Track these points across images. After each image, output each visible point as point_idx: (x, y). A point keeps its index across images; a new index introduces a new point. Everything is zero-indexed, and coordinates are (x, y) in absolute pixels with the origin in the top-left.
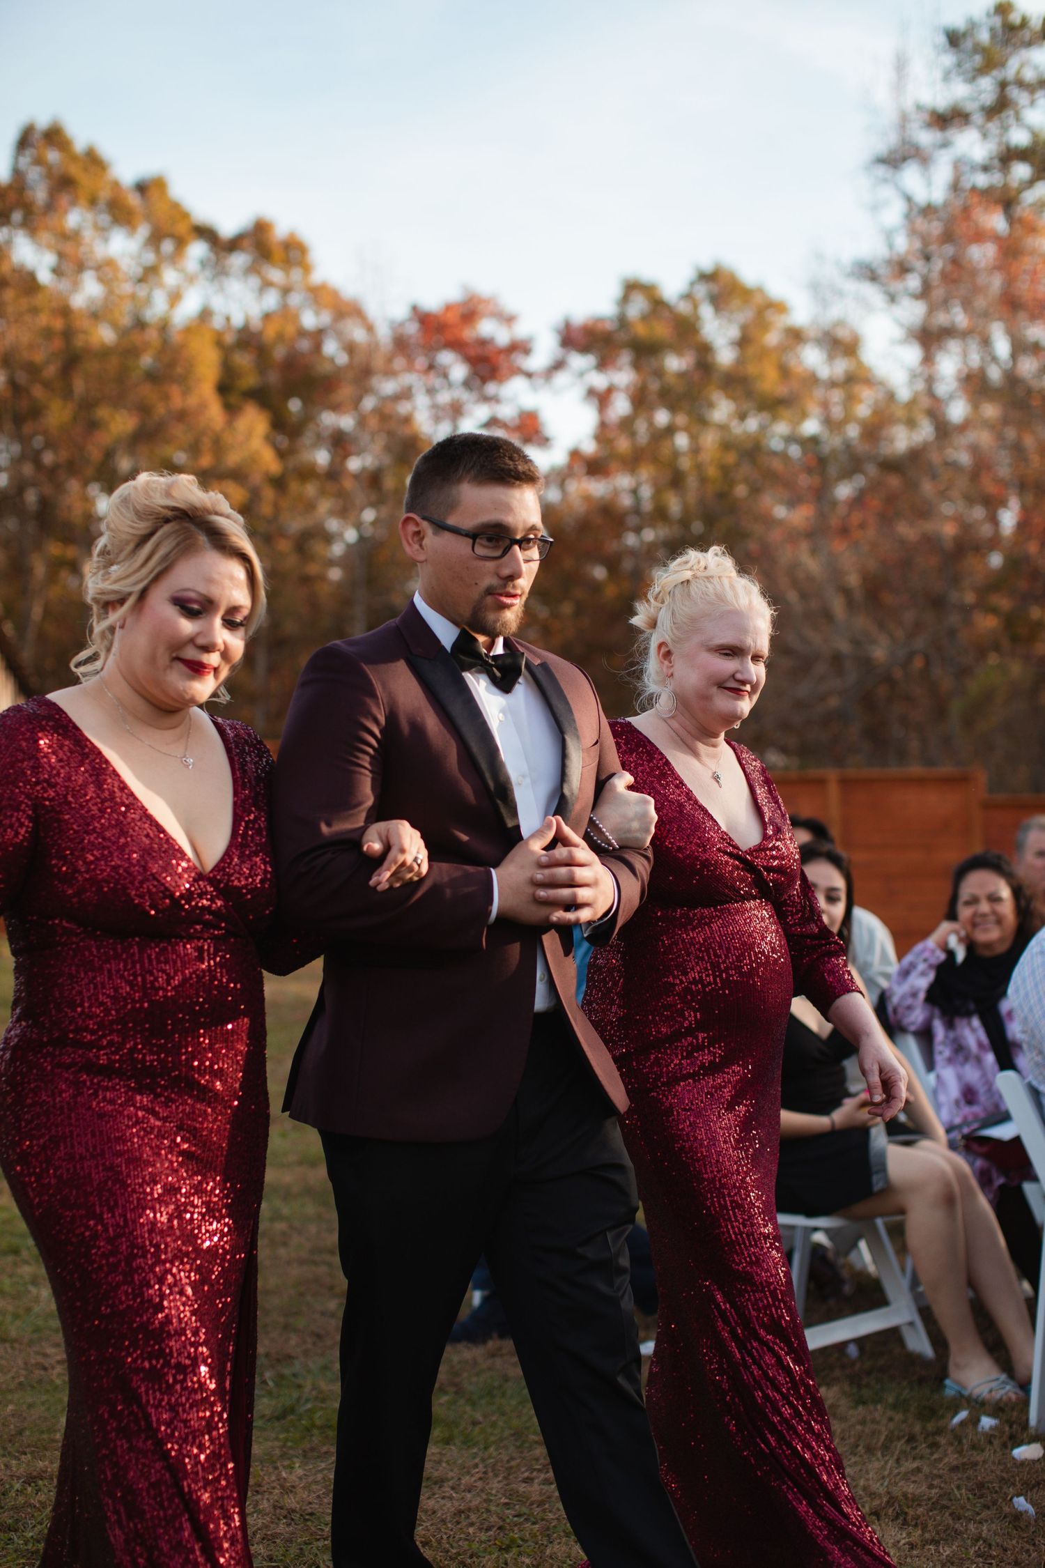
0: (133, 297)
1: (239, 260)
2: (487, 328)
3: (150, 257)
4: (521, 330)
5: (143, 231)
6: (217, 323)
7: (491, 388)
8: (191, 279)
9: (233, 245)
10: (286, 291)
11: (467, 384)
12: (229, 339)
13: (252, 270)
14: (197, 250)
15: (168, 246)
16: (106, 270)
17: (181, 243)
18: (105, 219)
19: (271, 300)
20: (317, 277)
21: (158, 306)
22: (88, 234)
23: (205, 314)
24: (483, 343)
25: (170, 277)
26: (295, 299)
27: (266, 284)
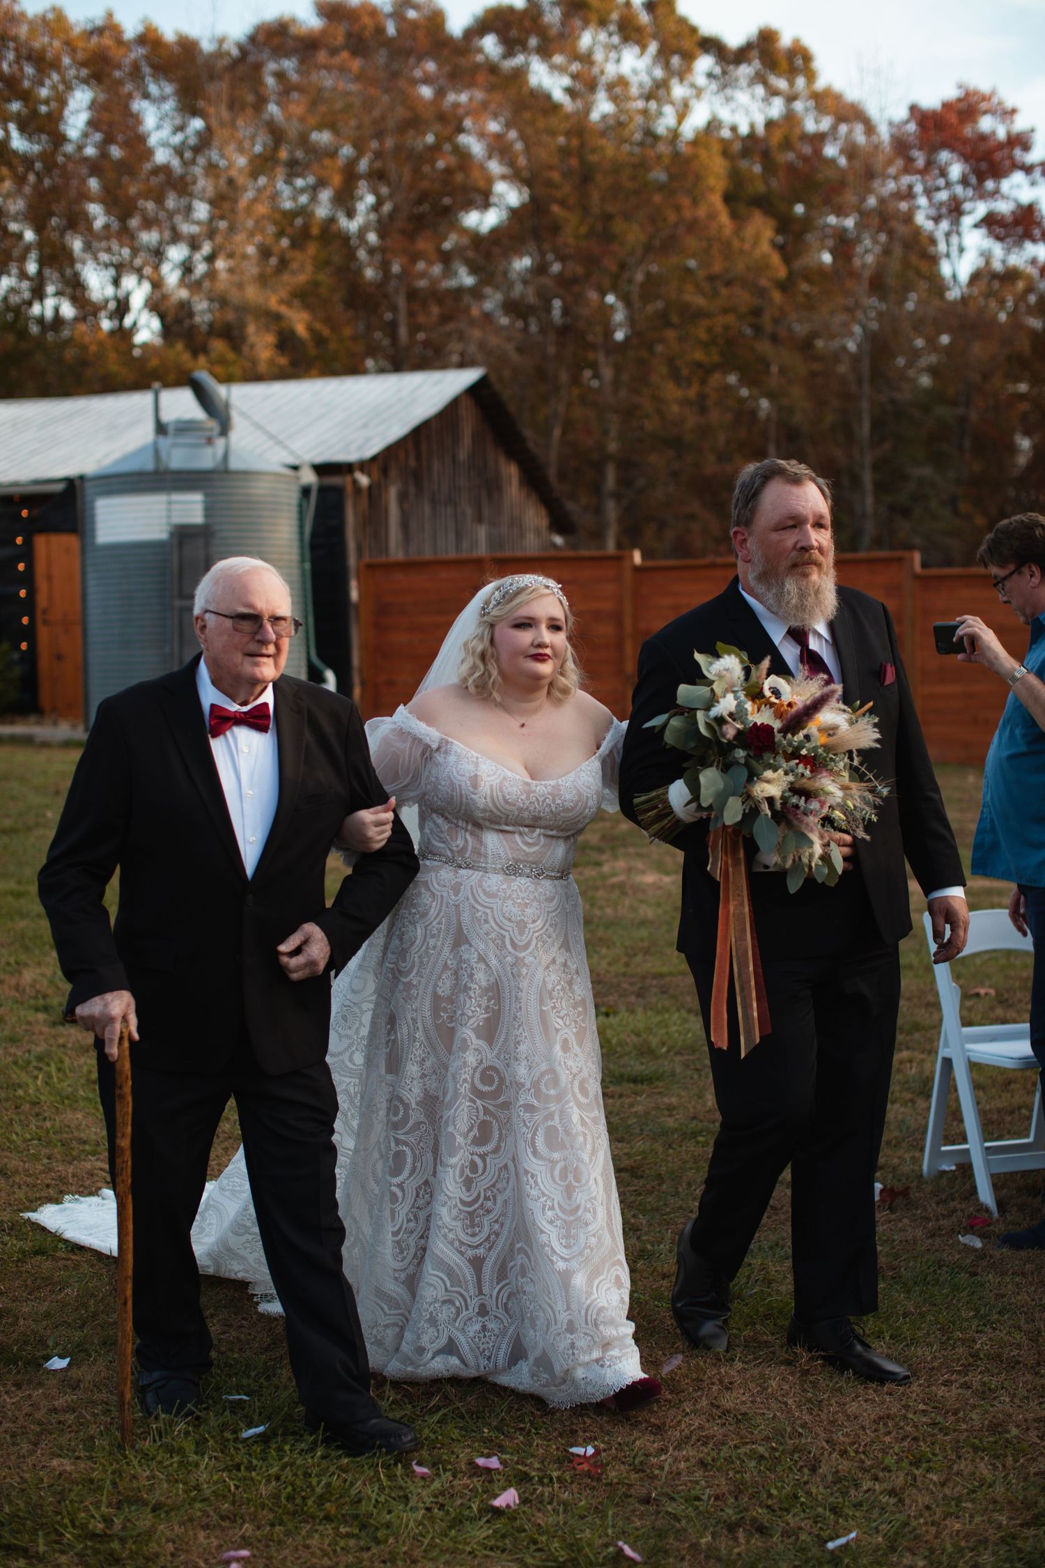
0: (645, 112)
1: (745, 71)
2: (986, 124)
3: (659, 73)
4: (1020, 124)
5: (653, 47)
6: (726, 133)
7: (990, 185)
8: (699, 92)
9: (741, 55)
10: (791, 99)
11: (964, 181)
12: (737, 146)
13: (760, 78)
14: (705, 63)
15: (676, 60)
16: (617, 89)
17: (689, 58)
18: (616, 39)
19: (776, 108)
20: (820, 84)
21: (666, 120)
22: (599, 56)
23: (713, 125)
24: (983, 138)
25: (679, 91)
26: (799, 106)
27: (773, 92)
